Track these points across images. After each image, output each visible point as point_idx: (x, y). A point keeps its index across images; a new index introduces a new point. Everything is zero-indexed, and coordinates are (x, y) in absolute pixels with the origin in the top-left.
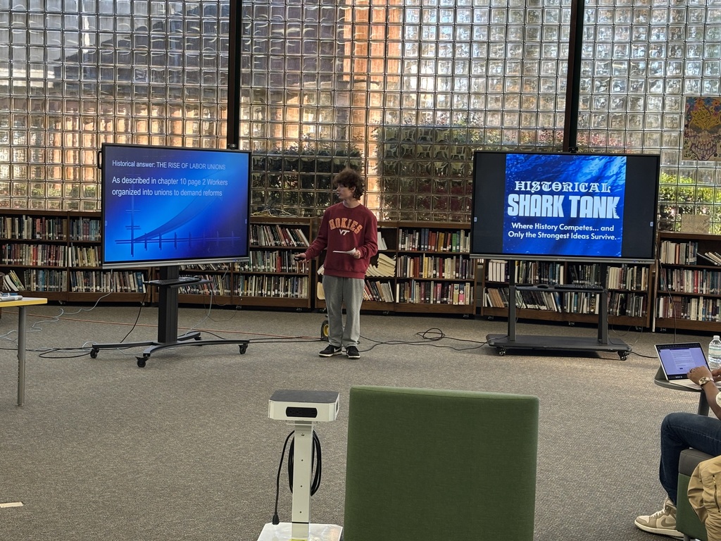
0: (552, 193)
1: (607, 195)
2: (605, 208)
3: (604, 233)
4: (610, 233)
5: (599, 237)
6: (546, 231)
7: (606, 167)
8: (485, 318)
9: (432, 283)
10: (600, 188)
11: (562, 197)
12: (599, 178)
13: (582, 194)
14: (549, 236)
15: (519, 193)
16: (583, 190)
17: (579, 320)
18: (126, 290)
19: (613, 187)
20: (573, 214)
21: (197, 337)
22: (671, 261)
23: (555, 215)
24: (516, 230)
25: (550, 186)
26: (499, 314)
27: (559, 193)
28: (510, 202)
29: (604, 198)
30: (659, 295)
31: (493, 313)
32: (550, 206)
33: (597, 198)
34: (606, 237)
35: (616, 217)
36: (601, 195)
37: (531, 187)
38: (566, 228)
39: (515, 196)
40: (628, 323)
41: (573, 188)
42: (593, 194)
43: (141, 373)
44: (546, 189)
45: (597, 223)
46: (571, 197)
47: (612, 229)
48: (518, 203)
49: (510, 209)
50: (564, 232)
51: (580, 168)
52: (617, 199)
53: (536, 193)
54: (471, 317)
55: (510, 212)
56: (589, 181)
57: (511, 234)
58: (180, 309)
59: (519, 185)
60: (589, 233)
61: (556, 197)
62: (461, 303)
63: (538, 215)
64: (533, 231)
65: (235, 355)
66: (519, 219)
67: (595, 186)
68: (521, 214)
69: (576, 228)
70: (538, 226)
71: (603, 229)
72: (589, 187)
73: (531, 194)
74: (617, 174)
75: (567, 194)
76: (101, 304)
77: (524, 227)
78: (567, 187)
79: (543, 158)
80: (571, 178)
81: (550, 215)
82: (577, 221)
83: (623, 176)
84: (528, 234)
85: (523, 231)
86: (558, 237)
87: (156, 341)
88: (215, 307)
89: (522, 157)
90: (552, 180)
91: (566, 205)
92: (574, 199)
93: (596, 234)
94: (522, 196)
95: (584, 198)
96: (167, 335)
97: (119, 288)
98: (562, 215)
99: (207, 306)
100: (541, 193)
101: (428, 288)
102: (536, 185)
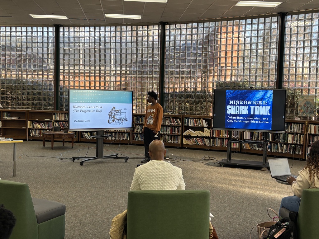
0: (244, 105)
1: (265, 106)
2: (265, 110)
3: (264, 121)
4: (267, 121)
5: (262, 122)
6: (242, 120)
7: (265, 95)
10: (262, 103)
11: (248, 107)
12: (262, 99)
13: (255, 106)
14: (243, 121)
15: (231, 105)
16: (256, 104)
19: (268, 102)
20: (252, 113)
23: (245, 113)
24: (230, 119)
25: (243, 102)
26: (248, 152)
27: (247, 105)
28: (228, 108)
29: (264, 107)
30: (309, 146)
31: (246, 151)
32: (243, 110)
33: (261, 107)
34: (265, 122)
35: (269, 114)
36: (263, 105)
37: (236, 103)
38: (249, 118)
39: (230, 106)
40: (296, 157)
41: (252, 103)
42: (260, 105)
44: (241, 103)
45: (261, 116)
46: (251, 107)
47: (268, 119)
48: (231, 109)
49: (228, 111)
50: (249, 120)
51: (254, 95)
52: (269, 107)
53: (237, 105)
55: (228, 112)
56: (258, 100)
57: (229, 121)
59: (231, 102)
60: (258, 120)
61: (245, 106)
62: (234, 147)
63: (238, 113)
64: (236, 120)
66: (231, 115)
67: (260, 102)
68: (232, 113)
69: (253, 119)
70: (238, 118)
71: (264, 119)
72: (258, 103)
73: (236, 105)
74: (269, 97)
75: (249, 105)
77: (233, 118)
78: (250, 103)
79: (240, 91)
80: (251, 99)
81: (243, 113)
82: (254, 116)
83: (272, 98)
84: (235, 121)
85: (233, 120)
86: (246, 122)
89: (232, 91)
90: (243, 100)
91: (249, 110)
92: (252, 107)
93: (261, 121)
94: (232, 106)
95: (256, 107)
98: (247, 113)
100: (239, 105)
101: (223, 141)
102: (237, 102)
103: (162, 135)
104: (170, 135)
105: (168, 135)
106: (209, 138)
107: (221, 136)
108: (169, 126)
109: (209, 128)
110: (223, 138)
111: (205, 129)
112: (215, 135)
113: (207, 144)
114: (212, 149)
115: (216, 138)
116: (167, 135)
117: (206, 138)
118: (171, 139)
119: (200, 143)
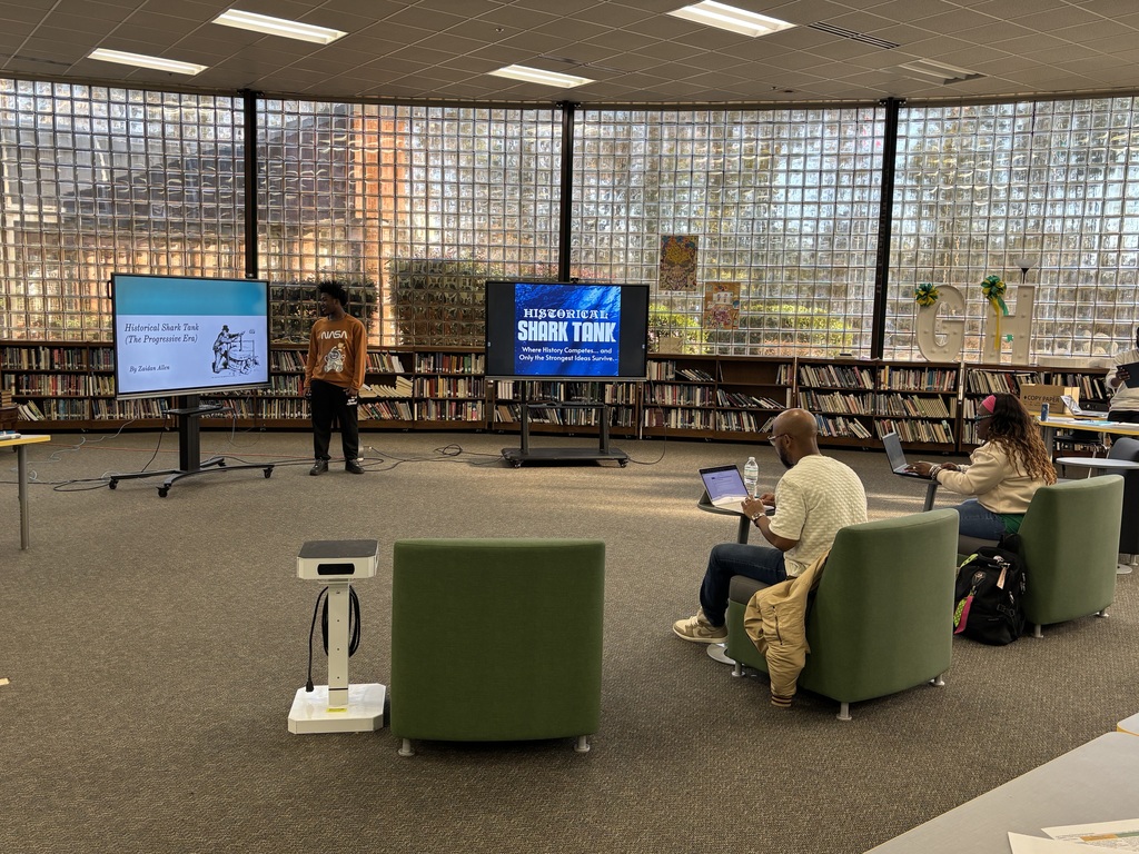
0: (557, 320)
1: (605, 321)
2: (603, 332)
3: (603, 355)
4: (608, 355)
5: (599, 359)
6: (553, 354)
7: (603, 296)
8: (496, 432)
9: (447, 403)
10: (599, 314)
11: (566, 323)
12: (598, 306)
13: (583, 321)
14: (556, 358)
15: (528, 319)
16: (584, 317)
17: (578, 431)
18: (150, 417)
19: (610, 314)
20: (577, 339)
21: (221, 463)
22: (654, 378)
23: (561, 340)
24: (526, 354)
25: (555, 313)
26: (509, 428)
27: (564, 320)
28: (520, 328)
29: (602, 324)
30: (645, 408)
31: (502, 428)
32: (557, 332)
33: (596, 324)
34: (605, 358)
35: (613, 340)
36: (600, 321)
37: (539, 314)
38: (571, 351)
39: (525, 323)
40: (620, 433)
41: (576, 315)
42: (593, 321)
43: (162, 503)
44: (552, 316)
45: (597, 346)
46: (574, 324)
47: (610, 351)
48: (527, 329)
49: (520, 334)
50: (569, 355)
51: (580, 297)
52: (614, 324)
53: (543, 320)
54: (484, 431)
55: (521, 337)
56: (590, 309)
57: (523, 357)
58: (201, 434)
59: (527, 313)
60: (590, 355)
61: (561, 323)
62: (474, 419)
63: (546, 340)
64: (542, 354)
65: (260, 479)
66: (528, 343)
67: (594, 313)
68: (530, 339)
69: (578, 351)
70: (545, 350)
71: (603, 351)
72: (590, 314)
73: (539, 321)
74: (613, 302)
75: (570, 321)
76: (124, 431)
77: (534, 350)
78: (570, 314)
79: (548, 288)
80: (573, 306)
81: (556, 340)
82: (580, 345)
83: (619, 304)
84: (537, 357)
85: (533, 354)
86: (564, 359)
87: (178, 470)
88: (237, 430)
89: (529, 287)
90: (556, 307)
91: (570, 330)
92: (576, 325)
93: (597, 356)
94: (531, 322)
95: (585, 324)
96: (189, 462)
97: (143, 414)
98: (566, 340)
99: (230, 430)
100: (547, 319)
101: (443, 407)
102: (543, 312)
103: (275, 398)
104: (297, 399)
105: (292, 399)
106: (410, 401)
107: (440, 395)
108: (292, 375)
109: (408, 377)
110: (443, 401)
111: (398, 378)
112: (426, 394)
113: (406, 416)
114: (417, 428)
115: (426, 400)
116: (290, 399)
117: (402, 400)
118: (299, 409)
119: (386, 415)
